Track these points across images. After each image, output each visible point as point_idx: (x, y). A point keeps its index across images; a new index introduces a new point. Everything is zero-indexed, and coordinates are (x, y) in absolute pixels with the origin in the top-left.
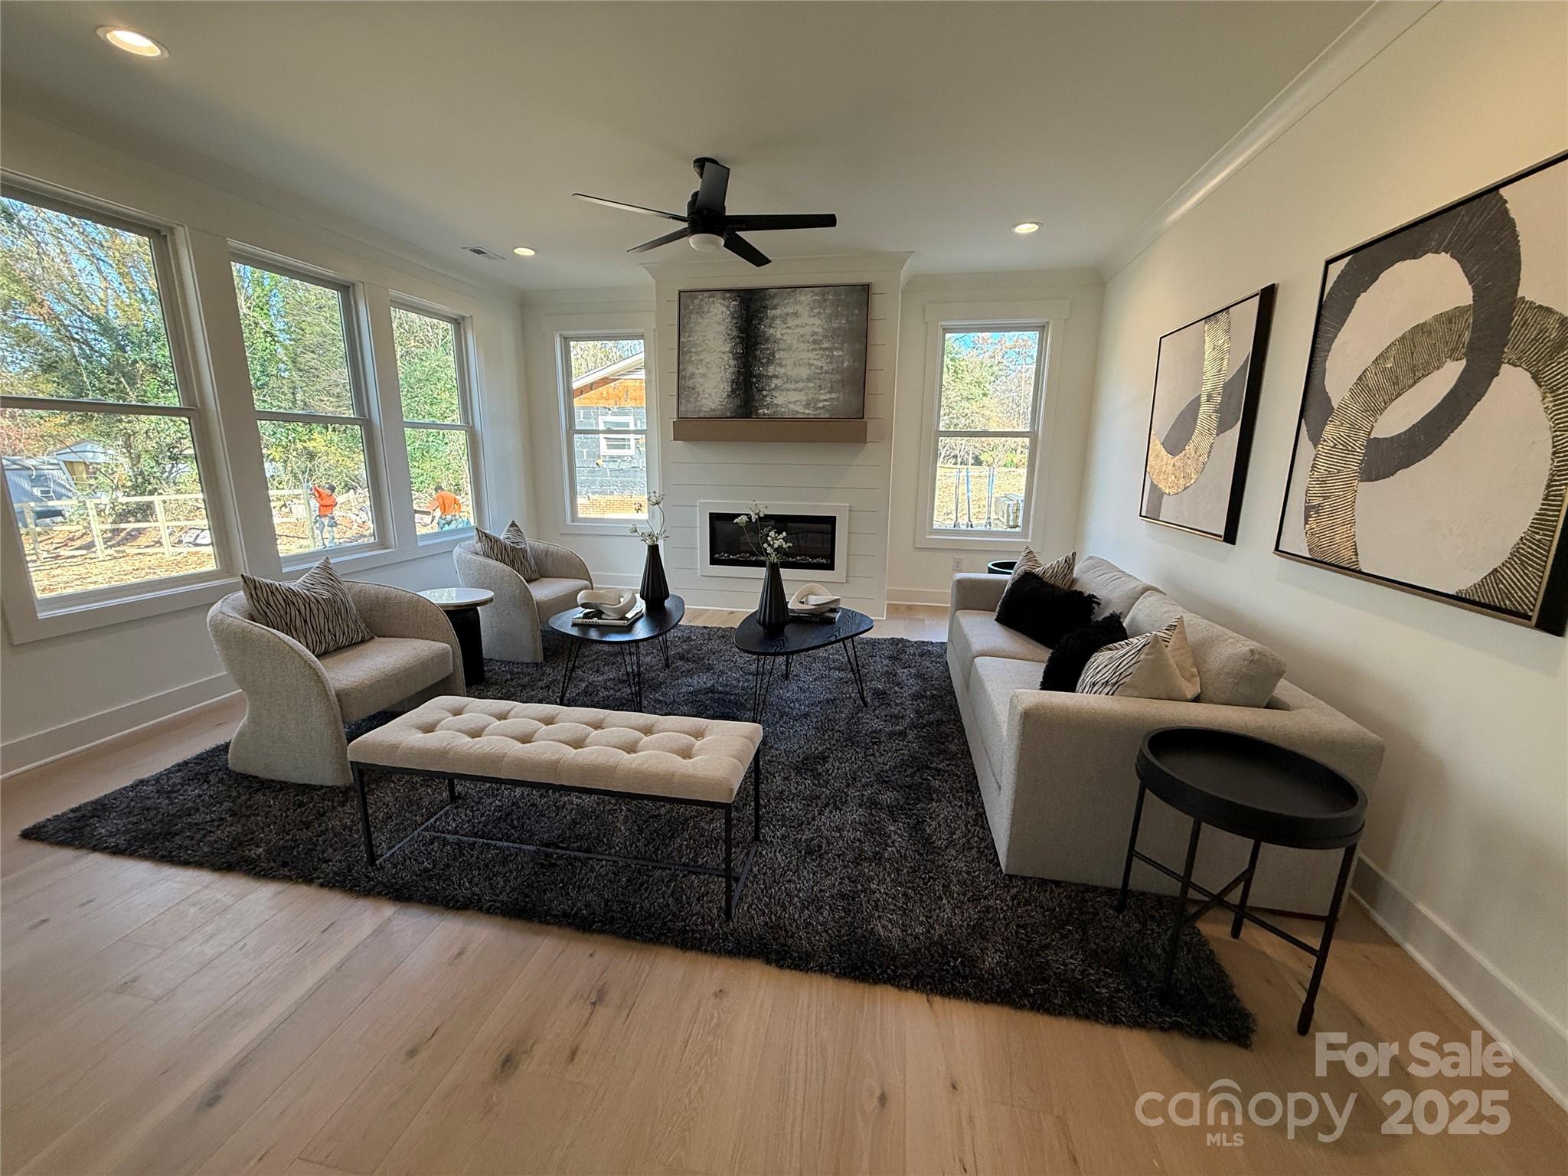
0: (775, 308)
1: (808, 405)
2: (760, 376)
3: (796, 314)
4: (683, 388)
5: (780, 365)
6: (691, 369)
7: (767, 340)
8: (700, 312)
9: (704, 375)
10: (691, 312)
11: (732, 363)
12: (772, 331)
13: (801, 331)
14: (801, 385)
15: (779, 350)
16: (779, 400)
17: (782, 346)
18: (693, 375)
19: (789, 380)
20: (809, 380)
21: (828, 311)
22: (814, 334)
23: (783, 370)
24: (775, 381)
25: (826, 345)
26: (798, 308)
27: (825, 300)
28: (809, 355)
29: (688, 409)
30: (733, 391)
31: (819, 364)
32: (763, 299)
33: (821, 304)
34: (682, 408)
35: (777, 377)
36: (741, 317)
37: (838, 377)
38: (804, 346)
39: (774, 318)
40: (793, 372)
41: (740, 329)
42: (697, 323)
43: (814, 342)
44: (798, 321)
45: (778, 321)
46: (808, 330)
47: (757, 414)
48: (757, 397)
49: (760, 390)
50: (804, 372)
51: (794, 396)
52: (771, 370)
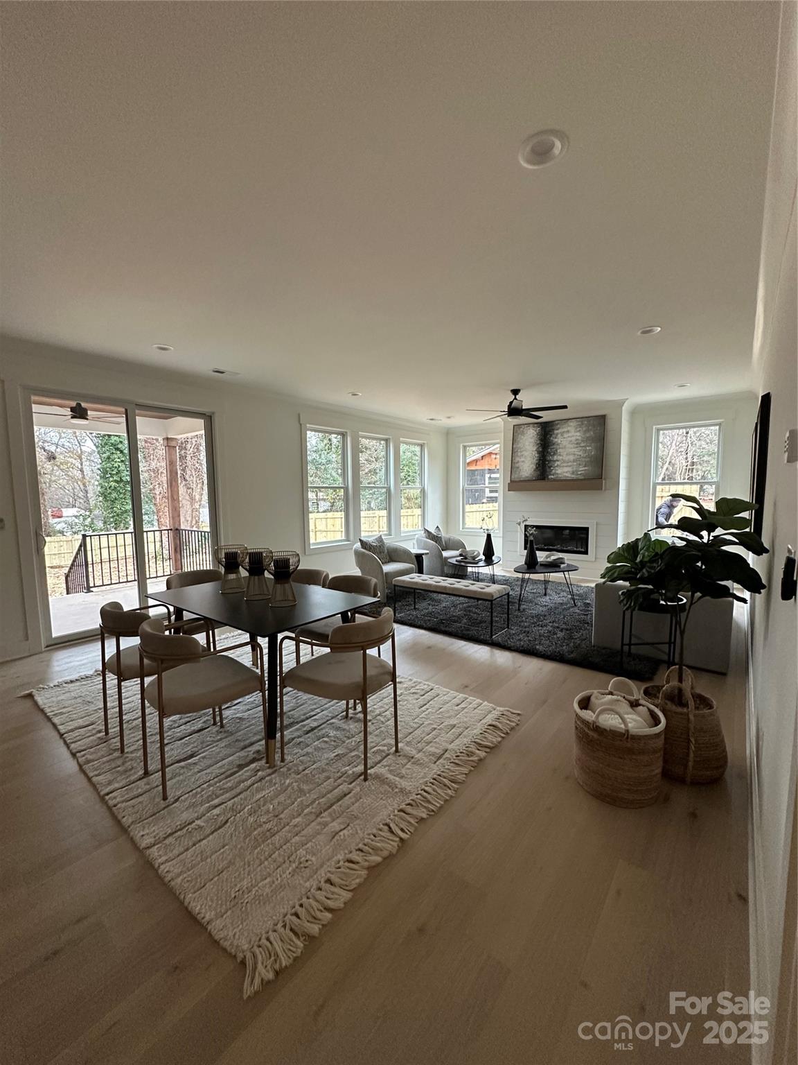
0: (557, 430)
1: (573, 473)
2: (550, 461)
3: (568, 431)
4: (513, 467)
5: (560, 455)
6: (517, 459)
7: (554, 444)
8: (523, 433)
9: (523, 461)
10: (518, 434)
11: (537, 455)
12: (556, 440)
13: (570, 439)
14: (570, 464)
15: (560, 448)
16: (559, 471)
17: (561, 447)
18: (518, 462)
19: (564, 462)
20: (574, 461)
21: (584, 429)
22: (577, 440)
23: (561, 457)
24: (558, 463)
25: (582, 445)
26: (569, 428)
27: (583, 424)
28: (574, 450)
29: (515, 477)
30: (537, 468)
31: (580, 453)
32: (553, 426)
33: (580, 426)
34: (513, 477)
35: (558, 461)
36: (541, 435)
37: (588, 459)
38: (572, 446)
39: (557, 434)
40: (566, 458)
41: (541, 440)
42: (521, 439)
43: (577, 444)
44: (570, 435)
45: (559, 435)
46: (573, 439)
47: (548, 479)
48: (548, 470)
49: (550, 467)
50: (572, 458)
51: (566, 469)
52: (555, 458)
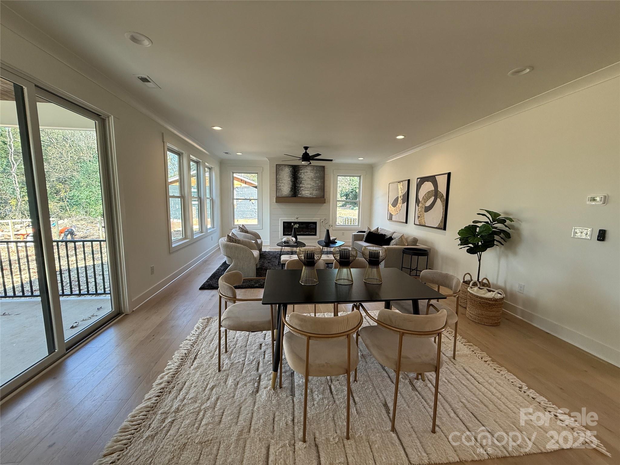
0: (302, 170)
1: (310, 194)
2: (298, 187)
3: (307, 172)
4: (278, 189)
5: (303, 184)
6: (280, 184)
7: (300, 178)
8: (282, 170)
9: (283, 186)
10: (280, 170)
11: (291, 183)
12: (301, 176)
13: (308, 176)
14: (308, 189)
15: (303, 180)
16: (303, 193)
17: (303, 179)
18: (280, 186)
19: (306, 188)
20: (310, 188)
21: (315, 172)
22: (311, 177)
23: (304, 185)
24: (303, 188)
25: (314, 180)
26: (307, 170)
27: (314, 169)
28: (310, 182)
29: (279, 195)
30: (291, 190)
31: (313, 184)
32: (299, 168)
34: (277, 194)
35: (302, 187)
36: (293, 172)
37: (318, 187)
38: (309, 180)
39: (301, 173)
40: (306, 186)
41: (293, 175)
42: (281, 173)
43: (312, 179)
44: (308, 174)
45: (302, 174)
46: (310, 176)
47: (298, 196)
48: (297, 192)
49: (298, 190)
50: (309, 186)
51: (307, 192)
52: (301, 185)
